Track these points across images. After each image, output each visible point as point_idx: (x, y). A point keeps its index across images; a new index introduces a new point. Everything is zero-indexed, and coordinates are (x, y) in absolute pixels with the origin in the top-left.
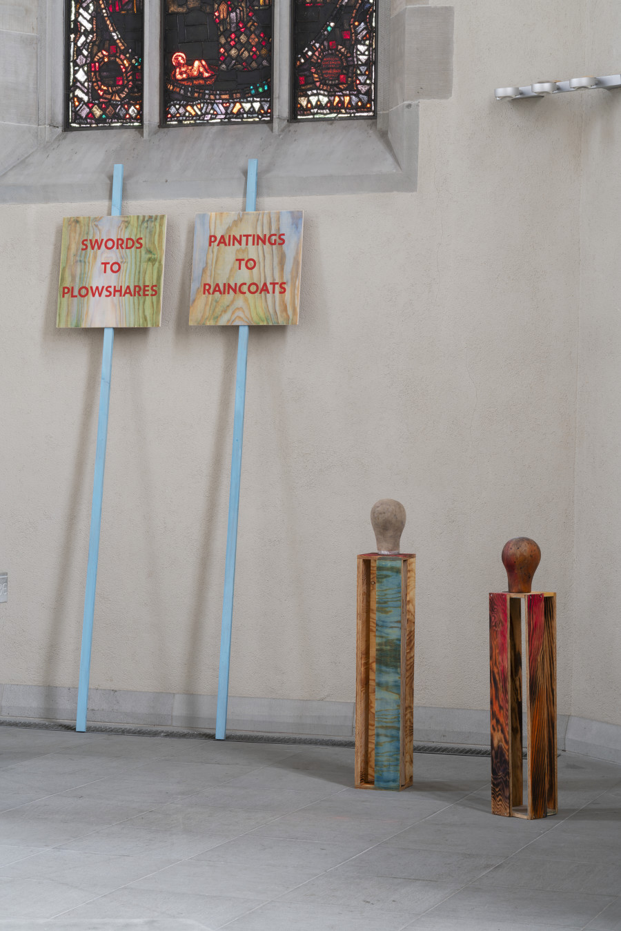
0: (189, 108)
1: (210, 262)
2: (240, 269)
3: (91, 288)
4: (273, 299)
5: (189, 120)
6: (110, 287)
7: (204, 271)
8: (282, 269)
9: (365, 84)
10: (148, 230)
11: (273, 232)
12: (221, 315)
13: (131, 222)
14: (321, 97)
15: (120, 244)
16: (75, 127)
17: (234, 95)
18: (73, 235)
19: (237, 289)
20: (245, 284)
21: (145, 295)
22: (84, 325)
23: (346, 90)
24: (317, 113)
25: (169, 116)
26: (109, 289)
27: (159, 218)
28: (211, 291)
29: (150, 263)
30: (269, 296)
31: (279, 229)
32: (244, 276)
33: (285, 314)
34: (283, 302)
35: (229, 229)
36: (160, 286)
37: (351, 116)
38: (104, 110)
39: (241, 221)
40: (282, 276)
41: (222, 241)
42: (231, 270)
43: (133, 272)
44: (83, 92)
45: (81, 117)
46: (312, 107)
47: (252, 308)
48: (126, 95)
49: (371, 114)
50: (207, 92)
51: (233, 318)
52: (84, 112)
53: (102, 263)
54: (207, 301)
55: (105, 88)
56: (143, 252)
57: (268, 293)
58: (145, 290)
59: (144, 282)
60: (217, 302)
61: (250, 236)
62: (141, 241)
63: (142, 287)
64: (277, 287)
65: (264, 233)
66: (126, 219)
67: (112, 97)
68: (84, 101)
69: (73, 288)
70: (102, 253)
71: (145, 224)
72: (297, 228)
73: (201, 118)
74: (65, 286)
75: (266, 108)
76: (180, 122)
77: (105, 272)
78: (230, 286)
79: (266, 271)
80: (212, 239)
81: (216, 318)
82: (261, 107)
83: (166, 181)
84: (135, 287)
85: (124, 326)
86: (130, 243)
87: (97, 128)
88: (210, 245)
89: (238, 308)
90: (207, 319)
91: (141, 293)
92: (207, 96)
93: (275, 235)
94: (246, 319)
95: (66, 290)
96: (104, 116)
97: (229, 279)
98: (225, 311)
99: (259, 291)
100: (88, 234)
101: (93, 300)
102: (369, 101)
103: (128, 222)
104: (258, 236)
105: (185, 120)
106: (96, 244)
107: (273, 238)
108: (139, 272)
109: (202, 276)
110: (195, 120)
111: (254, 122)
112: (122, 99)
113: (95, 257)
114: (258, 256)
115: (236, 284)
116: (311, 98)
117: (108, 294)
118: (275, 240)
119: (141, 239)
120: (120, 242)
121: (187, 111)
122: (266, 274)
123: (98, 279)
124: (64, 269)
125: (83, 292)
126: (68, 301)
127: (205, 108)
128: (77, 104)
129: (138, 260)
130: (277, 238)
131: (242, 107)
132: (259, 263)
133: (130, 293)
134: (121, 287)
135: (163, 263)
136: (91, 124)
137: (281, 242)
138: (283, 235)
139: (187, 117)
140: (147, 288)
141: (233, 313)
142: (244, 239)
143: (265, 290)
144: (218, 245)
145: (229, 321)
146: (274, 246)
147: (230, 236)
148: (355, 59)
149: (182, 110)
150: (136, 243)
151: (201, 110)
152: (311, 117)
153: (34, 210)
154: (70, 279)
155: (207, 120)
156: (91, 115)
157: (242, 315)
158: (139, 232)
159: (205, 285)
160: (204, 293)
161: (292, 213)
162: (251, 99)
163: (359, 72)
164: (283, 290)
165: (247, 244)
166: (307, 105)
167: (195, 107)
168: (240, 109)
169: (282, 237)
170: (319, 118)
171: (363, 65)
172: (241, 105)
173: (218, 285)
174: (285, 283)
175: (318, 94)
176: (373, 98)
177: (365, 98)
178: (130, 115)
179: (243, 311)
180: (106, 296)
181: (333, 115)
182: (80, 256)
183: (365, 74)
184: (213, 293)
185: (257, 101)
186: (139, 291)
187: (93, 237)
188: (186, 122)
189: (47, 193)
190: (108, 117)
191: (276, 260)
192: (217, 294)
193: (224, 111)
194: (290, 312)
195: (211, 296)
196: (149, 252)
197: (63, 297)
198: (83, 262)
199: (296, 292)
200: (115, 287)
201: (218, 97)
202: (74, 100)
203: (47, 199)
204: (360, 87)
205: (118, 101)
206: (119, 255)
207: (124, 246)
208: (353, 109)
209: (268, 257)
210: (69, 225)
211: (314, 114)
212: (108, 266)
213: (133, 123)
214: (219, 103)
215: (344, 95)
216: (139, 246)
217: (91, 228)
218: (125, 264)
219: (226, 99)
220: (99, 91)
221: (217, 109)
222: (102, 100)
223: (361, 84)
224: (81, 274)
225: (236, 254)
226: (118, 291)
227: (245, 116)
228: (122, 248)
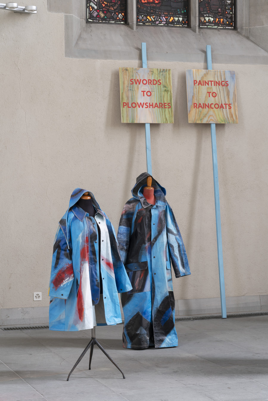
0: (148, 17)
1: (195, 93)
2: (209, 97)
3: (138, 103)
4: (226, 111)
5: (148, 23)
6: (147, 103)
7: (193, 97)
8: (229, 98)
9: (230, 14)
10: (163, 76)
11: (223, 80)
12: (203, 118)
13: (154, 72)
14: (210, 18)
15: (150, 82)
16: (90, 21)
17: (170, 13)
18: (125, 76)
19: (209, 106)
20: (213, 104)
21: (165, 108)
22: (136, 122)
23: (221, 15)
24: (209, 25)
25: (139, 20)
26: (147, 104)
27: (168, 70)
28: (197, 107)
29: (166, 92)
30: (224, 110)
31: (225, 79)
32: (211, 100)
33: (232, 119)
34: (231, 113)
35: (203, 78)
36: (172, 104)
37: (224, 28)
38: (105, 14)
39: (207, 74)
40: (229, 101)
41: (200, 83)
42: (206, 97)
43: (158, 96)
44: (94, 4)
45: (93, 17)
46: (206, 22)
47: (217, 115)
48: (117, 8)
49: (233, 28)
50: (157, 10)
51: (209, 120)
52: (95, 14)
53: (142, 91)
54: (196, 111)
55: (106, 3)
56: (162, 87)
57: (224, 108)
58: (165, 106)
59: (164, 101)
60: (201, 112)
61: (213, 81)
62: (160, 81)
63: (163, 104)
64: (227, 105)
65: (219, 80)
66: (152, 70)
67: (110, 8)
68: (95, 9)
69: (128, 103)
70: (141, 86)
71: (161, 73)
72: (233, 79)
73: (154, 23)
74: (124, 102)
75: (185, 20)
76: (144, 23)
77: (144, 96)
78: (206, 105)
79: (221, 98)
80: (195, 82)
81: (201, 120)
82: (183, 20)
83: (167, 53)
84: (160, 103)
85: (156, 123)
86: (155, 82)
87: (102, 23)
88: (195, 85)
89: (211, 115)
90: (197, 120)
91: (163, 106)
92: (157, 12)
93: (224, 81)
94: (215, 121)
95: (125, 104)
96: (106, 17)
97: (205, 101)
98: (205, 116)
99: (219, 108)
100: (133, 76)
101: (139, 110)
102: (232, 22)
103: (153, 72)
104: (216, 81)
105: (147, 23)
106: (138, 82)
107: (223, 83)
108: (161, 96)
109: (192, 99)
110: (151, 23)
111: (180, 27)
112: (115, 10)
113: (138, 88)
114: (217, 91)
115: (208, 104)
116: (206, 18)
117: (147, 106)
118: (224, 84)
119: (160, 80)
120: (150, 81)
121: (147, 19)
122: (222, 99)
123: (141, 99)
124: (122, 93)
125: (134, 105)
126: (127, 109)
127: (156, 18)
128: (91, 9)
129: (160, 90)
130: (224, 83)
131: (174, 19)
132: (218, 94)
133: (157, 106)
134: (153, 103)
135: (172, 92)
136: (99, 20)
137: (227, 85)
138: (228, 82)
139: (147, 21)
140: (165, 104)
141: (209, 117)
142: (210, 83)
143: (222, 107)
144: (198, 85)
145: (207, 121)
146: (224, 87)
147: (203, 81)
148: (225, 2)
149: (145, 18)
150: (157, 82)
151: (154, 18)
152: (206, 27)
153: (99, 63)
154: (126, 99)
155: (157, 24)
156: (98, 16)
157: (213, 119)
158: (158, 77)
159: (194, 104)
160: (194, 108)
161: (230, 72)
162: (178, 16)
163: (227, 8)
164: (230, 108)
165: (211, 85)
166: (204, 21)
167: (151, 17)
168: (173, 20)
169: (227, 82)
170: (210, 28)
171: (229, 5)
172: (173, 18)
173: (200, 104)
174: (230, 104)
175: (209, 17)
176: (233, 20)
177: (230, 20)
178: (119, 18)
179: (213, 117)
180: (146, 108)
181: (216, 27)
182: (130, 87)
183: (229, 10)
184: (198, 108)
185: (181, 17)
186: (162, 106)
187: (136, 78)
188: (147, 24)
189: (106, 55)
190: (107, 18)
191: (225, 93)
192: (200, 108)
193: (165, 20)
194: (234, 117)
195: (197, 109)
196: (165, 87)
197: (124, 107)
198: (132, 90)
199: (236, 108)
200: (149, 103)
201: (162, 13)
202: (90, 7)
203: (106, 58)
204: (227, 15)
205: (113, 10)
206: (150, 88)
207: (152, 83)
208: (224, 25)
209: (222, 91)
210: (123, 71)
211: (207, 26)
212: (145, 93)
213: (121, 22)
214: (163, 16)
215: (220, 18)
216: (159, 83)
217: (134, 74)
218: (154, 92)
219: (166, 15)
220: (103, 4)
221: (162, 19)
222: (104, 9)
223: (228, 13)
224: (131, 96)
225: (207, 90)
226: (151, 105)
227: (175, 23)
228: (151, 84)
